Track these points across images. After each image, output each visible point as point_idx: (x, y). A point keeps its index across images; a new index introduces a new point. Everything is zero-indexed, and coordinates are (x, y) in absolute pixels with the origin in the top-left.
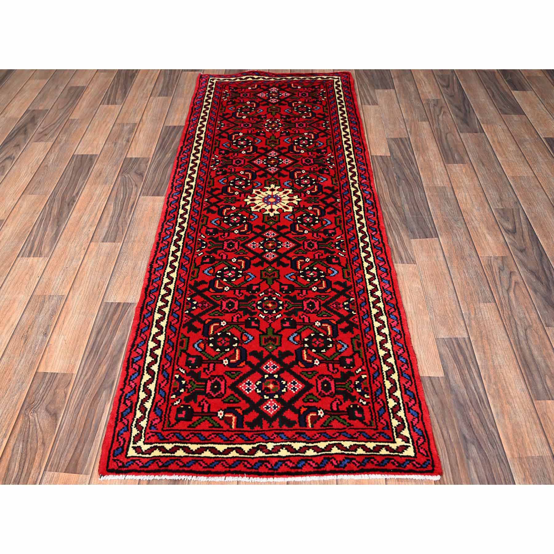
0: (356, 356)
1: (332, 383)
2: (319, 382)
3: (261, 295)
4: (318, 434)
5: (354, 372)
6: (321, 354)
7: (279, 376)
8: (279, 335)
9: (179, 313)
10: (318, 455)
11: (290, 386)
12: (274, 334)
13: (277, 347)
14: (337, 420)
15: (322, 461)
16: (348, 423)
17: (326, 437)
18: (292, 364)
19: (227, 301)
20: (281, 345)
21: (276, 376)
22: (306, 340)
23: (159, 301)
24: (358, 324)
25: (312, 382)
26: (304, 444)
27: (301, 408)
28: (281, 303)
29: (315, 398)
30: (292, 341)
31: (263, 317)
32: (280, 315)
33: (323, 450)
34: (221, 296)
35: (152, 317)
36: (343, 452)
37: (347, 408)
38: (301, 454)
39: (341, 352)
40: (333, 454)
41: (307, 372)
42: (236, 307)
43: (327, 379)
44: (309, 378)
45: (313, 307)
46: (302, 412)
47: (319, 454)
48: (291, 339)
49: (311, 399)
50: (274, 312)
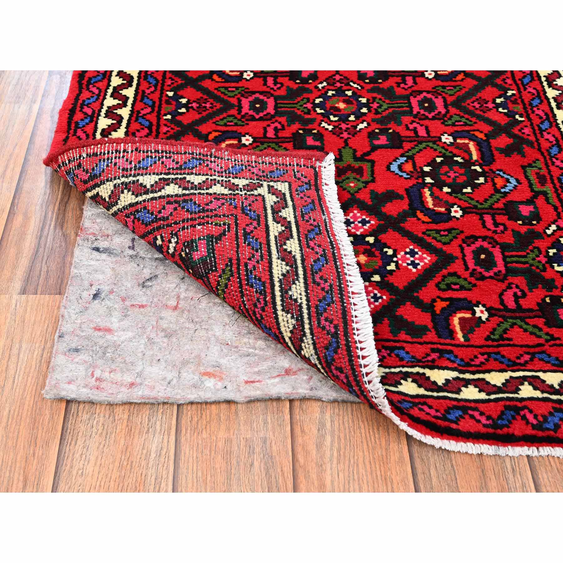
0: (540, 201)
1: (497, 253)
2: (468, 251)
3: (320, 86)
4: (483, 354)
5: (541, 230)
6: (463, 197)
7: (376, 240)
8: (369, 161)
9: (153, 118)
10: (489, 401)
11: (404, 259)
12: (356, 159)
13: (367, 183)
14: (521, 327)
15: (502, 413)
16: (547, 334)
17: (501, 362)
18: (404, 216)
19: (251, 99)
20: (373, 181)
21: (371, 240)
22: (427, 169)
23: (108, 97)
24: (532, 138)
25: (453, 250)
26: (454, 374)
27: (434, 301)
28: (364, 100)
29: (463, 283)
30: (397, 171)
31: (330, 128)
32: (365, 124)
33: (499, 390)
34: (237, 88)
35: (93, 124)
36: (546, 395)
37: (538, 304)
38: (450, 395)
39: (505, 193)
40: (523, 399)
41: (438, 232)
42: (270, 109)
43: (485, 244)
44: (444, 244)
45: (432, 108)
46: (438, 310)
47: (493, 397)
48: (394, 167)
49: (455, 284)
50: (352, 118)
